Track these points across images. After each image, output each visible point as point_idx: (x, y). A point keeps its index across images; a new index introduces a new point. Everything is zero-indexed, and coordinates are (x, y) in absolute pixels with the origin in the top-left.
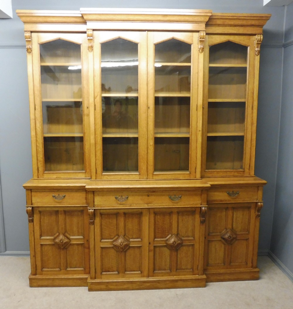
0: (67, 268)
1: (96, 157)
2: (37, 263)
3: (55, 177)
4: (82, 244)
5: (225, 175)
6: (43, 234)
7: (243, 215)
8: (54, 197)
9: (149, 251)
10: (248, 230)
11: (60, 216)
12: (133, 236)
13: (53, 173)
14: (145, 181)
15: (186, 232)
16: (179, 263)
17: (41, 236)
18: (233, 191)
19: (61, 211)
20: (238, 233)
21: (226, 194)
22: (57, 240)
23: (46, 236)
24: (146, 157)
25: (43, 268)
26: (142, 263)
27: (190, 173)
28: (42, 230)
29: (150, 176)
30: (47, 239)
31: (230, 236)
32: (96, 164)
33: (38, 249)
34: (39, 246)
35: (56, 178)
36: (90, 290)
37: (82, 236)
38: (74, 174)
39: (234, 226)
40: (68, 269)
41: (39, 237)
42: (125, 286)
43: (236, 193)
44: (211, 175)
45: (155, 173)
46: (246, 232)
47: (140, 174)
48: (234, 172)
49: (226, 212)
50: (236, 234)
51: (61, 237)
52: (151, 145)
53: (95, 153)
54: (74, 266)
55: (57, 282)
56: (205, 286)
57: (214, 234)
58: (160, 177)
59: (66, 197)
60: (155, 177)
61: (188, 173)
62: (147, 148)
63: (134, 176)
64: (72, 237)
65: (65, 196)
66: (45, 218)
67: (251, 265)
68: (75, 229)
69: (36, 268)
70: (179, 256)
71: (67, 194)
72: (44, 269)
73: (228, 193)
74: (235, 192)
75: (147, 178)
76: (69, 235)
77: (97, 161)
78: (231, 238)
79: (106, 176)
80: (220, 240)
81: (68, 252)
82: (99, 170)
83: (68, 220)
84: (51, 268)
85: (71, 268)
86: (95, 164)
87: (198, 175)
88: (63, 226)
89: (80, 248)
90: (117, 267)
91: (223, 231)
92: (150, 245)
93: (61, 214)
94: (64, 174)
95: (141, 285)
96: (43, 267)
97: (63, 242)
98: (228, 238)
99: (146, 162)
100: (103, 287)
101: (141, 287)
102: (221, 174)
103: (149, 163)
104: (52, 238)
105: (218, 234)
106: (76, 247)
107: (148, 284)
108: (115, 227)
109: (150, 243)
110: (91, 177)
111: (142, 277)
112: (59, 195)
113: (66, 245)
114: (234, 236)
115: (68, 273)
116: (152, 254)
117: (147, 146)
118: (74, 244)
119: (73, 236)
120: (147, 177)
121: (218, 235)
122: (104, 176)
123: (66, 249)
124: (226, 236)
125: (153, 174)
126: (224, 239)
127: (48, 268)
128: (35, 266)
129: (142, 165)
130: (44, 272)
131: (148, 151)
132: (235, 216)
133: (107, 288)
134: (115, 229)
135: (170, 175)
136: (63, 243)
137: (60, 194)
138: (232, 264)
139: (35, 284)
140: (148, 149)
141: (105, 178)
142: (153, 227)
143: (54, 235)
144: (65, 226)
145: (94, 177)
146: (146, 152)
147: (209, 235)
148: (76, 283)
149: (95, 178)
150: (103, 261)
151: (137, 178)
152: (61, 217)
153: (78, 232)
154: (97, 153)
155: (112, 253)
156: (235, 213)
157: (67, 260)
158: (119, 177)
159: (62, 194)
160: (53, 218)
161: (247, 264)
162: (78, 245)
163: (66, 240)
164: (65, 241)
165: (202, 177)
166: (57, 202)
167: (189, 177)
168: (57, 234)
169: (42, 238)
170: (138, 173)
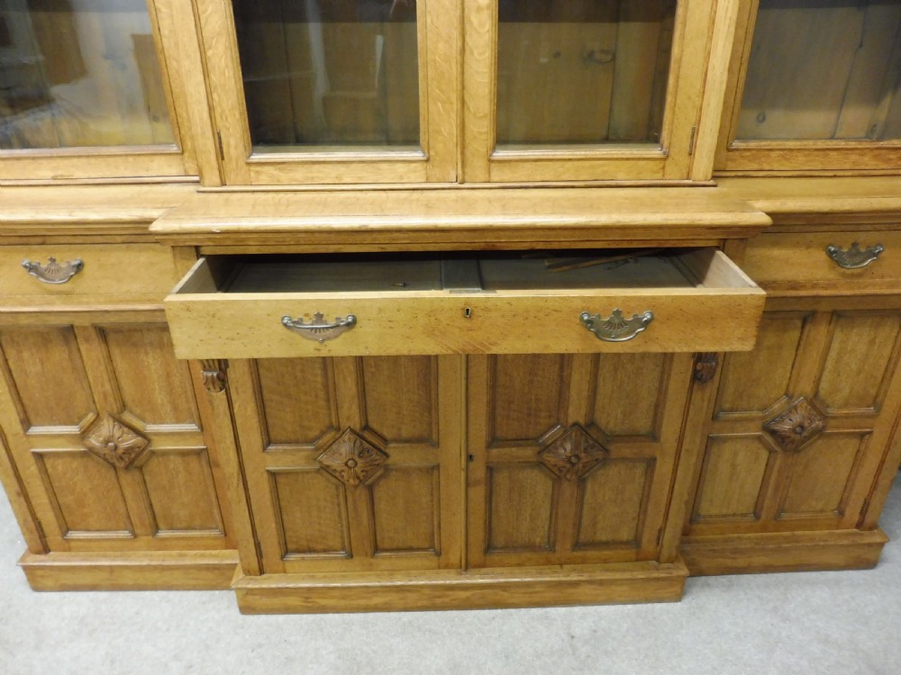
0: (157, 528)
1: (206, 74)
2: (39, 515)
3: (50, 174)
4: (198, 453)
5: (816, 164)
6: (32, 417)
7: (872, 342)
8: (31, 268)
9: (467, 485)
10: (877, 403)
11: (83, 348)
12: (399, 429)
13: (34, 158)
14: (452, 194)
15: (625, 415)
16: (586, 521)
17: (26, 423)
18: (855, 245)
19: (85, 328)
20: (832, 411)
21: (823, 256)
22: (95, 441)
23: (50, 425)
24: (455, 69)
25: (68, 530)
26: (439, 524)
27: (666, 157)
28: (26, 401)
29: (477, 167)
30: (53, 435)
31: (802, 427)
32: (211, 109)
33: (30, 470)
34: (32, 460)
35: (54, 178)
36: (246, 609)
37: (194, 422)
38: (131, 159)
39: (824, 385)
40: (162, 534)
41: (18, 427)
42: (377, 600)
43: (871, 254)
44: (756, 166)
45: (501, 154)
46: (868, 406)
47: (427, 160)
48: (862, 151)
49: (802, 333)
50: (824, 417)
51: (107, 428)
52: (479, 9)
53: (203, 52)
54: (184, 524)
55: (129, 578)
56: (678, 598)
57: (736, 415)
58: (522, 174)
59: (86, 270)
60: (497, 175)
61: (655, 152)
62: (463, 20)
63: (400, 168)
64: (151, 428)
65: (79, 267)
66: (26, 355)
67: (856, 518)
68: (160, 397)
69: (42, 530)
70: (588, 497)
71: (90, 257)
72: (73, 535)
73: (830, 254)
74: (863, 250)
75: (460, 179)
76: (143, 419)
77: (215, 96)
78: (805, 434)
79: (270, 169)
80: (759, 438)
81: (147, 478)
82: (232, 142)
83: (121, 364)
84: (98, 530)
85: (172, 528)
86: (206, 109)
87: (703, 165)
88: (108, 387)
89: (194, 463)
90: (342, 538)
91: (776, 406)
92: (472, 465)
93: (87, 340)
94: (84, 160)
95: (439, 597)
96: (65, 529)
97: (116, 447)
98: (794, 430)
99: (454, 97)
100: (293, 601)
101: (438, 601)
102: (800, 162)
103: (470, 104)
104: (74, 429)
105: (755, 414)
106: (176, 462)
107: (463, 594)
108: (322, 394)
109: (470, 458)
110: (200, 174)
111: (439, 568)
112: (53, 260)
113: (133, 455)
114: (818, 423)
115: (164, 545)
116: (478, 494)
117: (459, 12)
118: (165, 453)
119: (155, 423)
120: (460, 172)
121: (752, 420)
122: (259, 169)
123: (140, 468)
124: (786, 426)
125: (490, 161)
126: (773, 433)
127: (88, 530)
128: (32, 525)
129: (437, 112)
130: (73, 544)
131: (467, 39)
132: (835, 346)
133: (310, 605)
134: (322, 403)
135: (569, 164)
136: (120, 451)
137: (57, 256)
138: (785, 516)
139: (49, 582)
140: (468, 27)
141: (264, 178)
142: (484, 398)
143: (80, 419)
144: (118, 388)
145: (212, 177)
146: (456, 44)
147: (715, 418)
148: (196, 579)
149: (217, 180)
150: (285, 517)
151: (415, 176)
152: (92, 353)
153: (175, 408)
154: (209, 53)
155: (320, 489)
156: (838, 336)
157: (151, 505)
158: (330, 173)
159: (67, 258)
160: (59, 354)
161: (842, 513)
162: (183, 454)
163: (130, 440)
164: (124, 445)
165: (718, 174)
166: (51, 293)
167: (660, 176)
168: (91, 417)
169: (34, 430)
170: (418, 155)
